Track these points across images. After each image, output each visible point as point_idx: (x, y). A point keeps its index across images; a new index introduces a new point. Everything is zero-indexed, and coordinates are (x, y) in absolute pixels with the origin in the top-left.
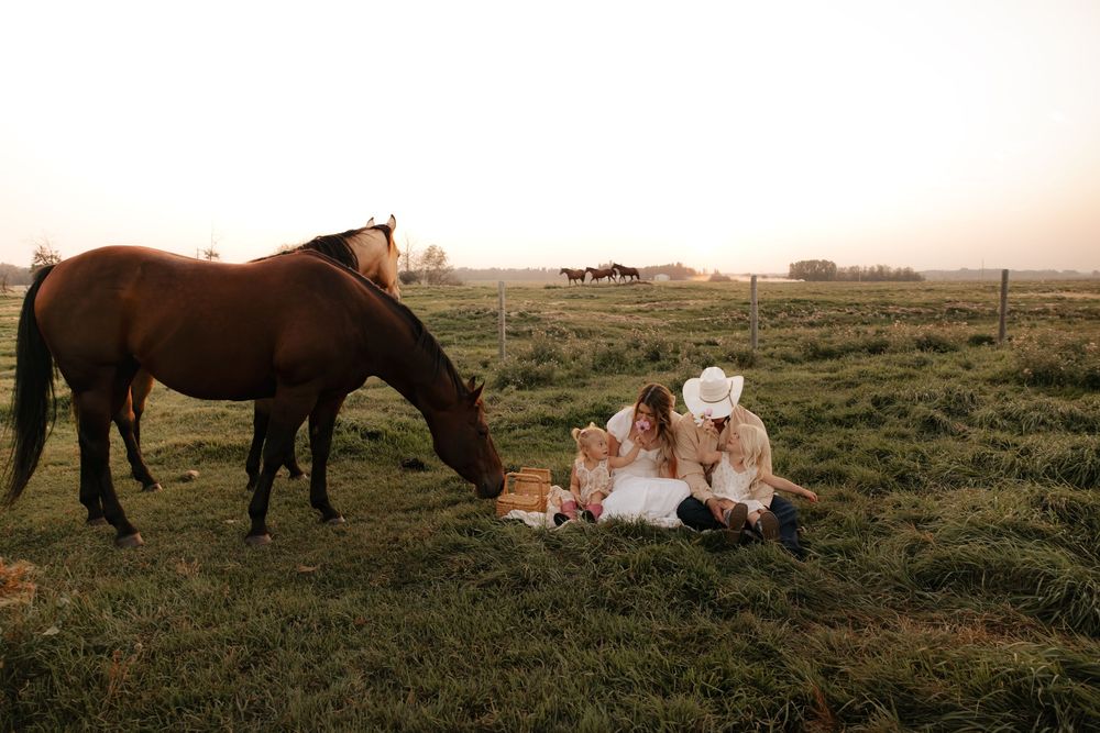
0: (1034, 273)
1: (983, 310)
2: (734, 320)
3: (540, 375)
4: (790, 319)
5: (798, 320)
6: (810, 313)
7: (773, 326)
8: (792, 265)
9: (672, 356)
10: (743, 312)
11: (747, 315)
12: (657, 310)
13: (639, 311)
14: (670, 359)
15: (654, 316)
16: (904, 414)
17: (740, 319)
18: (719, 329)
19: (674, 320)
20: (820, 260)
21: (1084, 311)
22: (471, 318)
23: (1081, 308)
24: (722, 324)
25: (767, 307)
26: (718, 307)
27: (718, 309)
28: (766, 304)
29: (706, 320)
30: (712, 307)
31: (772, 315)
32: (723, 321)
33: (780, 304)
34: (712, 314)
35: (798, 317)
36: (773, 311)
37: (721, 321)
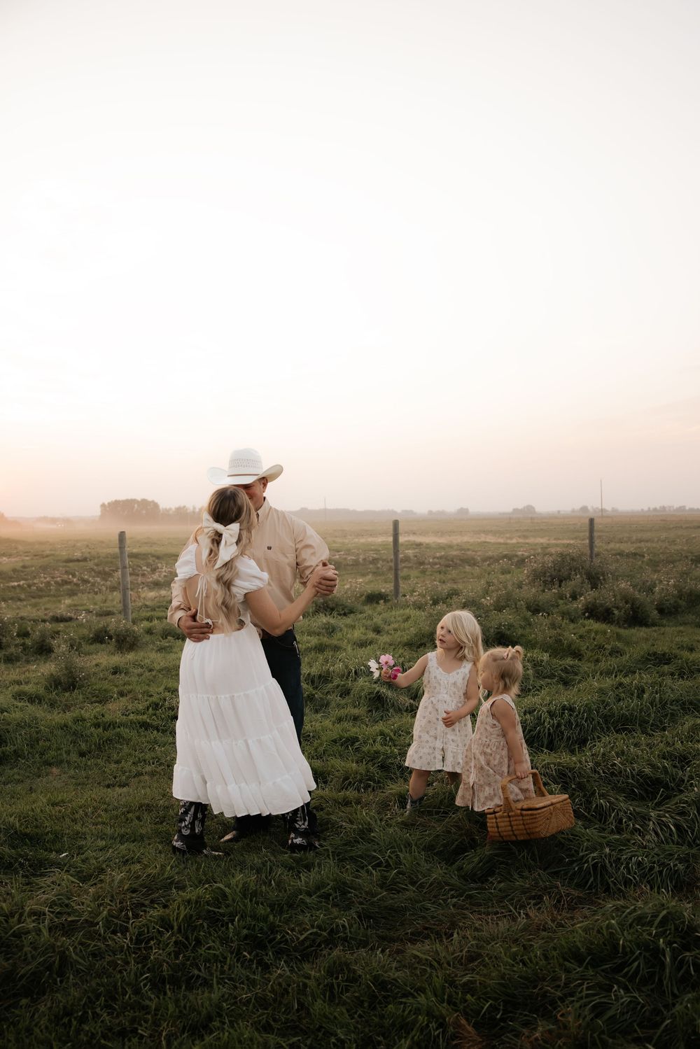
0: (374, 513)
1: (345, 559)
2: (56, 583)
5: (140, 579)
6: (154, 571)
8: (103, 505)
9: (19, 641)
10: (67, 573)
11: (74, 576)
14: (16, 646)
16: (346, 692)
17: (66, 582)
20: (139, 499)
21: (441, 558)
23: (438, 555)
24: (40, 590)
25: (97, 565)
26: (32, 566)
27: (33, 568)
28: (96, 561)
29: (19, 586)
30: (24, 567)
31: (105, 575)
32: (43, 585)
33: (114, 560)
34: (26, 577)
35: (138, 575)
36: (107, 569)
37: (41, 585)
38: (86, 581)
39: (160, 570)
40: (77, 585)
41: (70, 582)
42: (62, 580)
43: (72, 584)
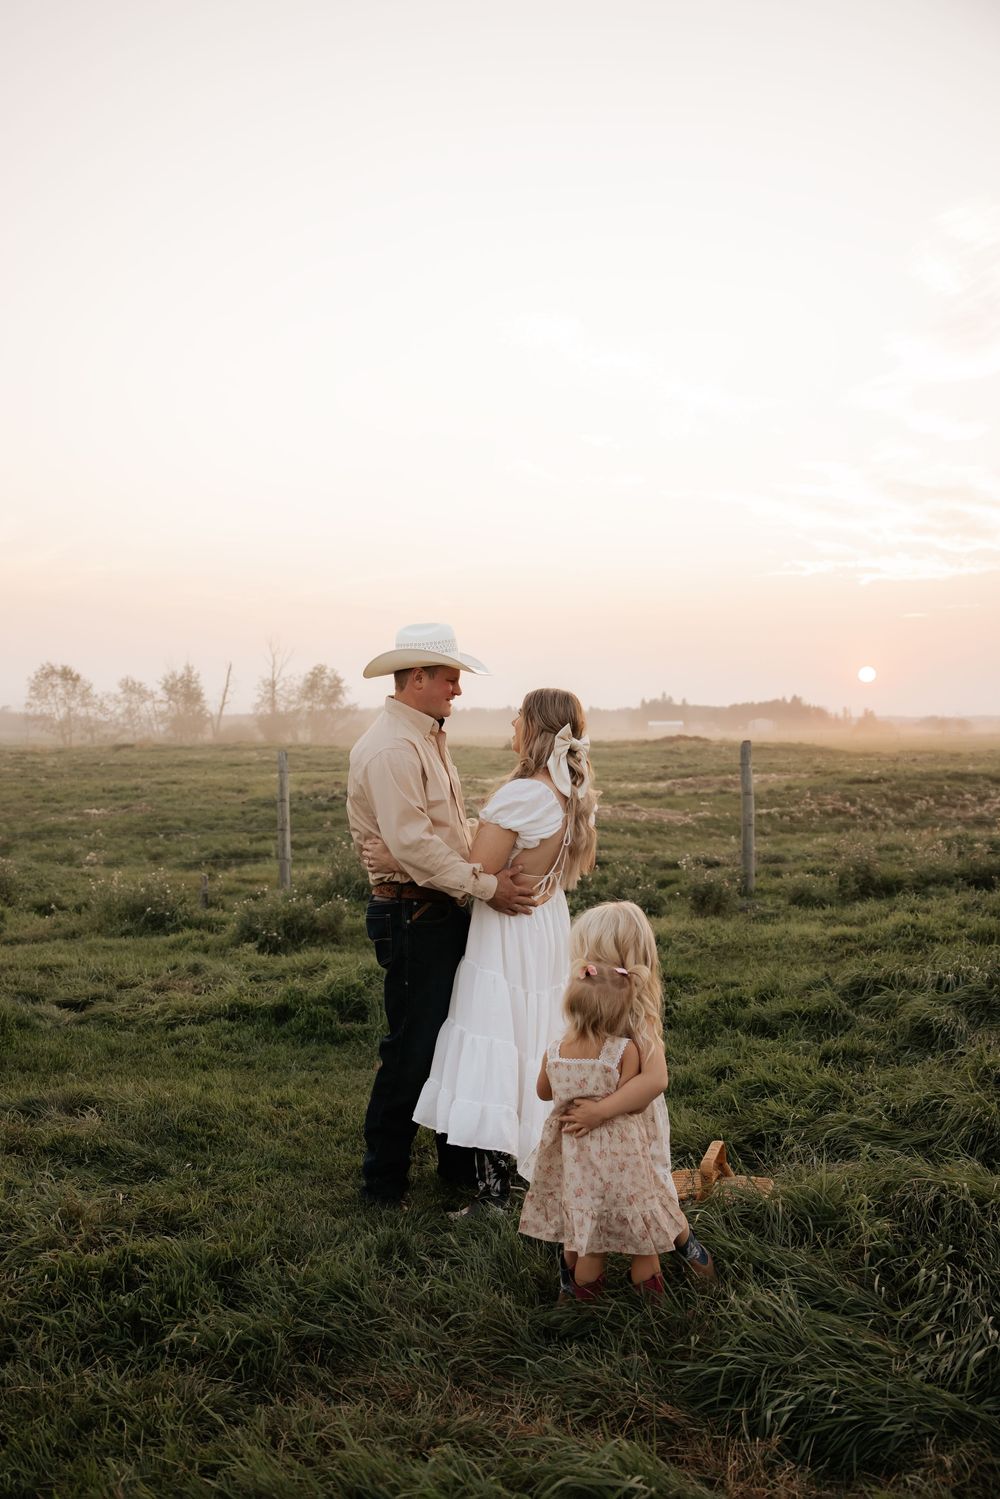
2: (824, 812)
3: (319, 924)
4: (941, 811)
6: (982, 800)
7: (899, 825)
10: (845, 798)
11: (853, 803)
12: (680, 793)
13: (645, 795)
15: (670, 806)
17: (838, 812)
18: (793, 831)
19: (707, 814)
22: (319, 808)
24: (799, 821)
25: (893, 789)
26: (797, 787)
27: (797, 791)
28: (894, 783)
29: (769, 814)
30: (789, 788)
31: (902, 804)
32: (802, 815)
33: (923, 783)
34: (783, 802)
35: (955, 806)
36: (907, 795)
37: (798, 815)
38: (868, 812)
39: (990, 800)
40: (853, 817)
41: (845, 813)
42: (834, 809)
43: (848, 815)
